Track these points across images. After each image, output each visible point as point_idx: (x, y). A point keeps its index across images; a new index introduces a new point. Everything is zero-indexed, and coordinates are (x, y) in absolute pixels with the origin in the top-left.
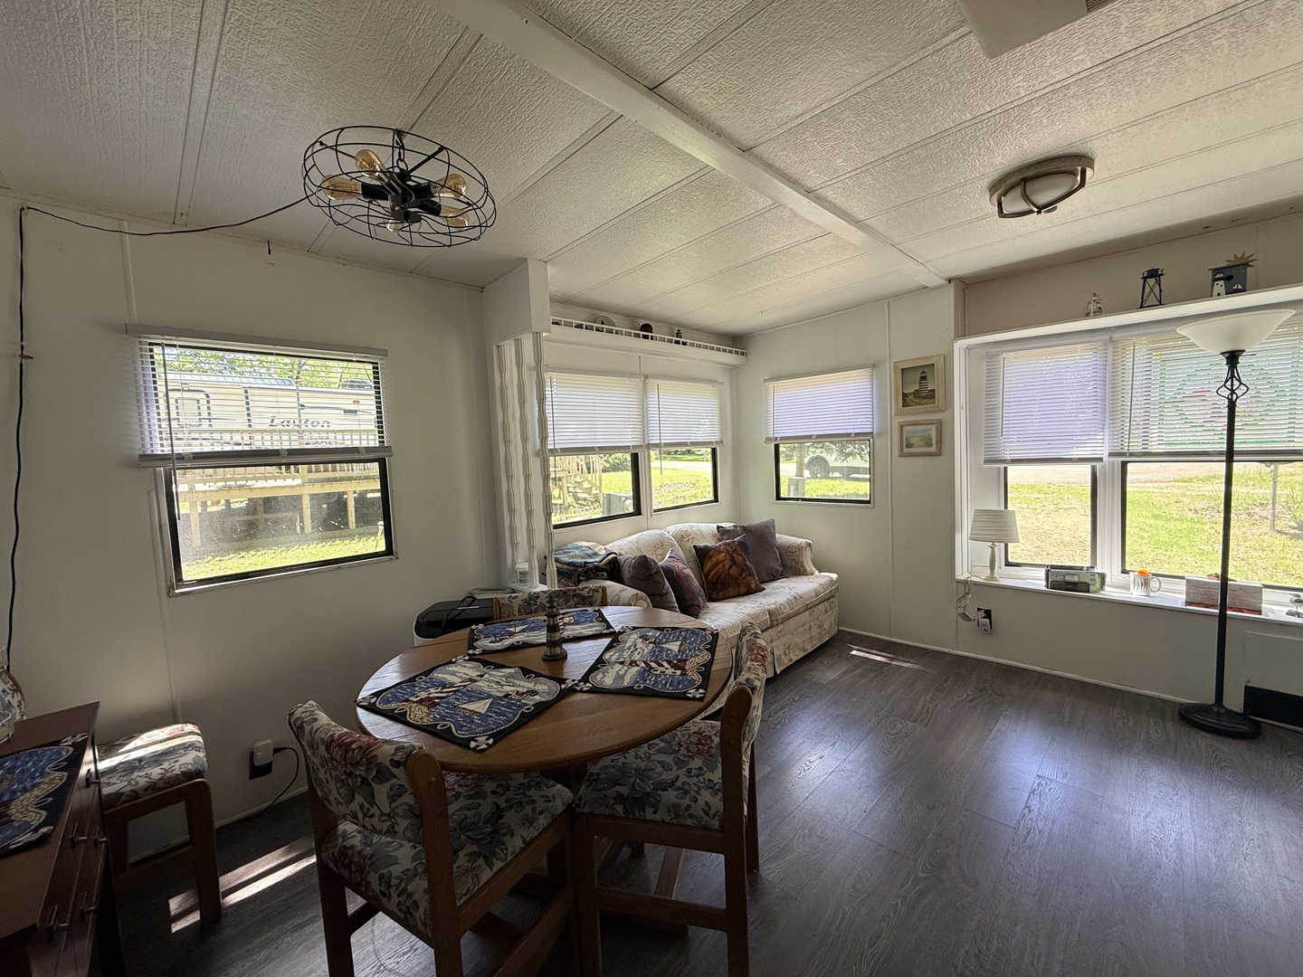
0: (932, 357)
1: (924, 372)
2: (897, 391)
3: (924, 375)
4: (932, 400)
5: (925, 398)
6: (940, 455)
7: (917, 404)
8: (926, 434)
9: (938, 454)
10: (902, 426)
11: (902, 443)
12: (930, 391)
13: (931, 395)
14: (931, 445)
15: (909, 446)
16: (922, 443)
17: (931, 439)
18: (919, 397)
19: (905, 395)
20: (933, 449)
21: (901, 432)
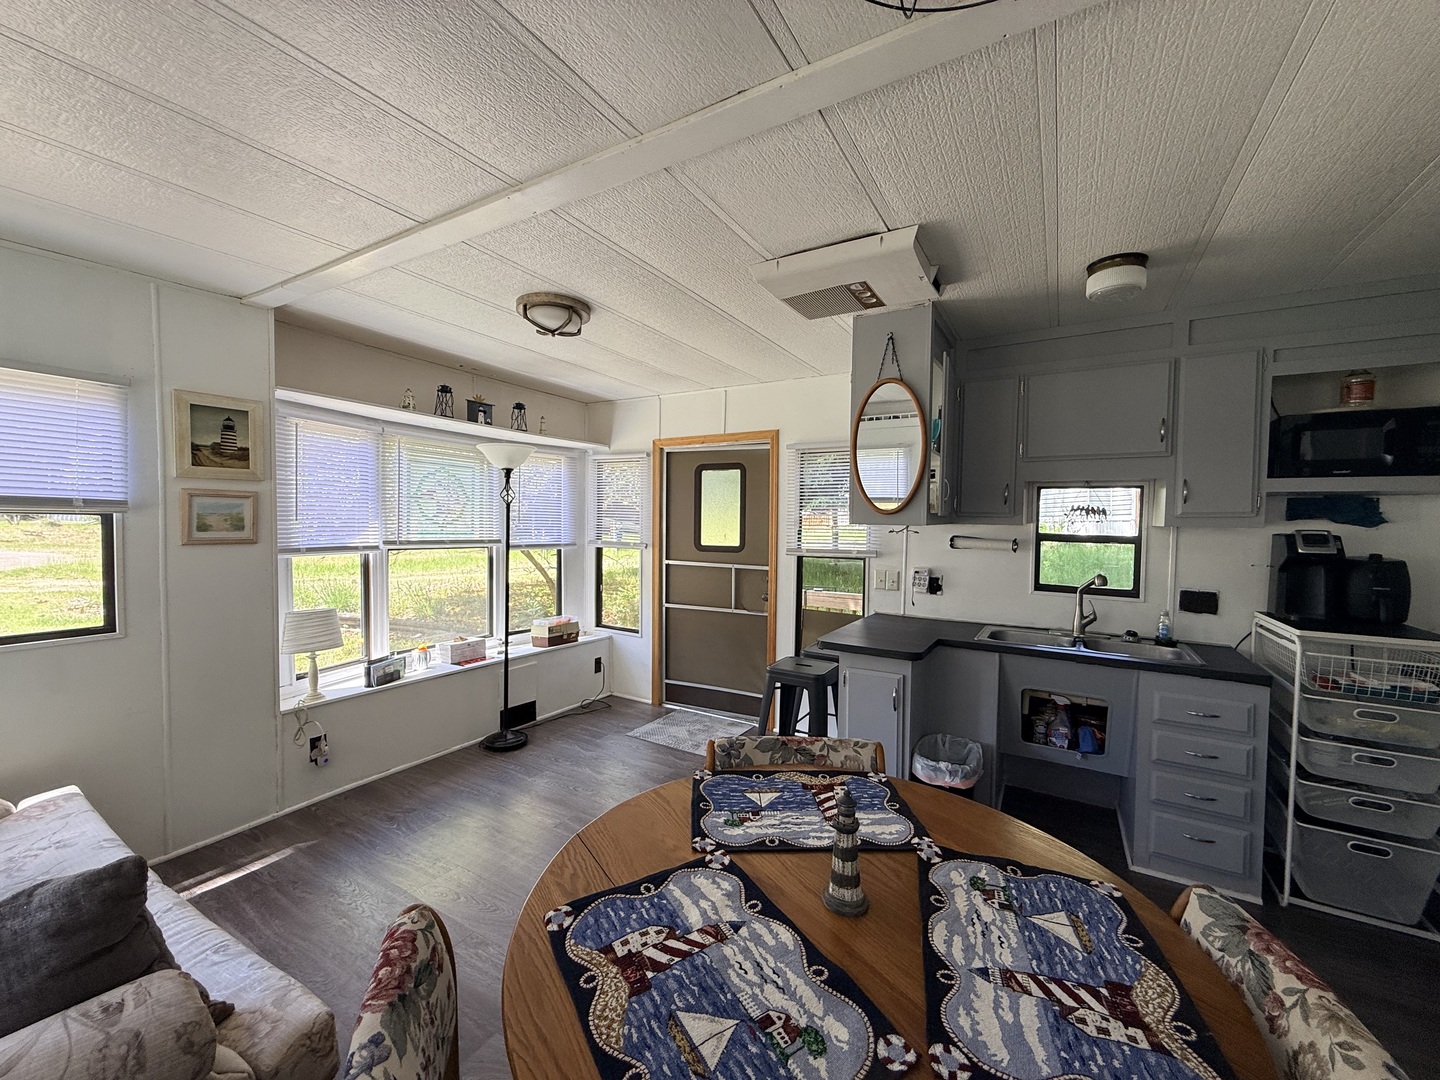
0: (243, 400)
1: (229, 419)
2: (180, 437)
3: (227, 423)
4: (243, 463)
5: (232, 457)
6: (256, 543)
7: (216, 465)
8: (235, 511)
9: (252, 542)
10: (191, 496)
11: (190, 525)
12: (241, 449)
13: (243, 455)
14: (242, 528)
15: (202, 528)
16: (227, 525)
17: (242, 520)
18: (221, 455)
19: (195, 448)
20: (246, 534)
21: (190, 506)
